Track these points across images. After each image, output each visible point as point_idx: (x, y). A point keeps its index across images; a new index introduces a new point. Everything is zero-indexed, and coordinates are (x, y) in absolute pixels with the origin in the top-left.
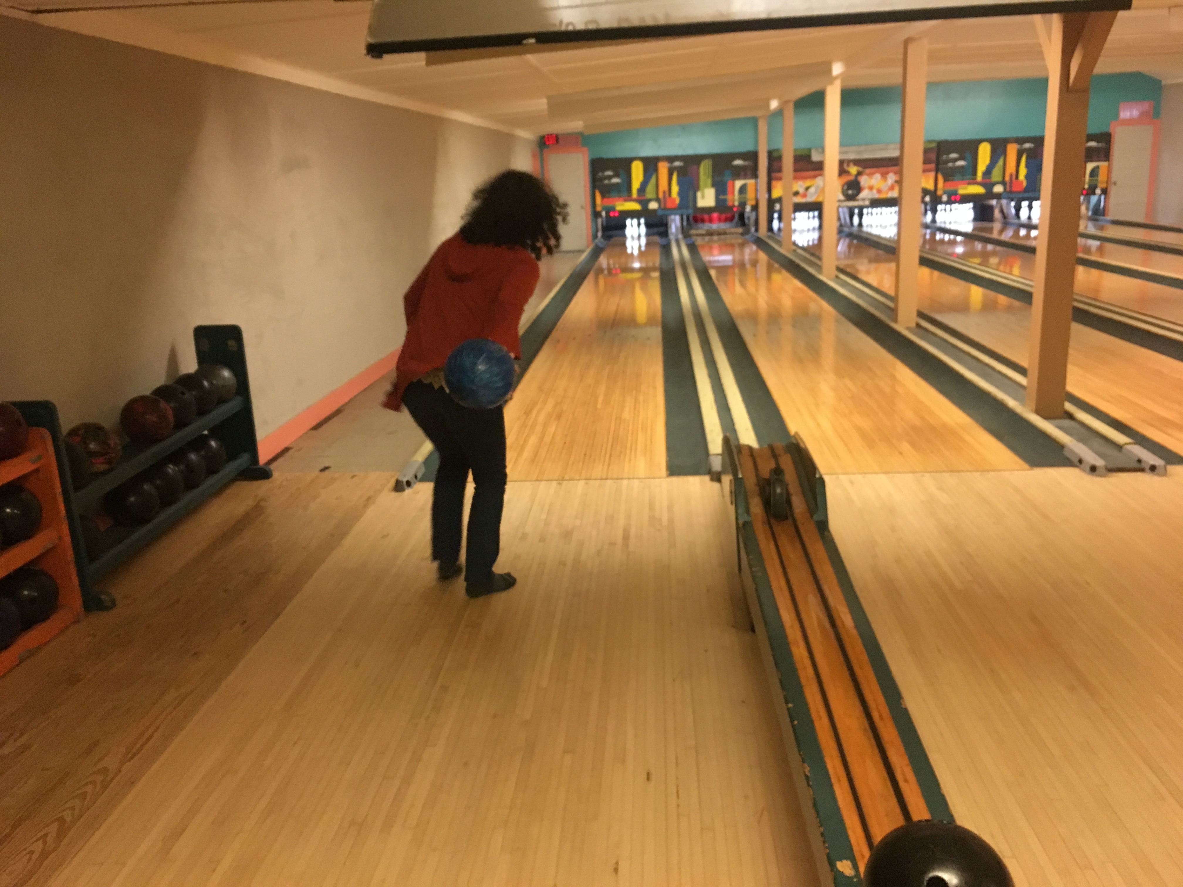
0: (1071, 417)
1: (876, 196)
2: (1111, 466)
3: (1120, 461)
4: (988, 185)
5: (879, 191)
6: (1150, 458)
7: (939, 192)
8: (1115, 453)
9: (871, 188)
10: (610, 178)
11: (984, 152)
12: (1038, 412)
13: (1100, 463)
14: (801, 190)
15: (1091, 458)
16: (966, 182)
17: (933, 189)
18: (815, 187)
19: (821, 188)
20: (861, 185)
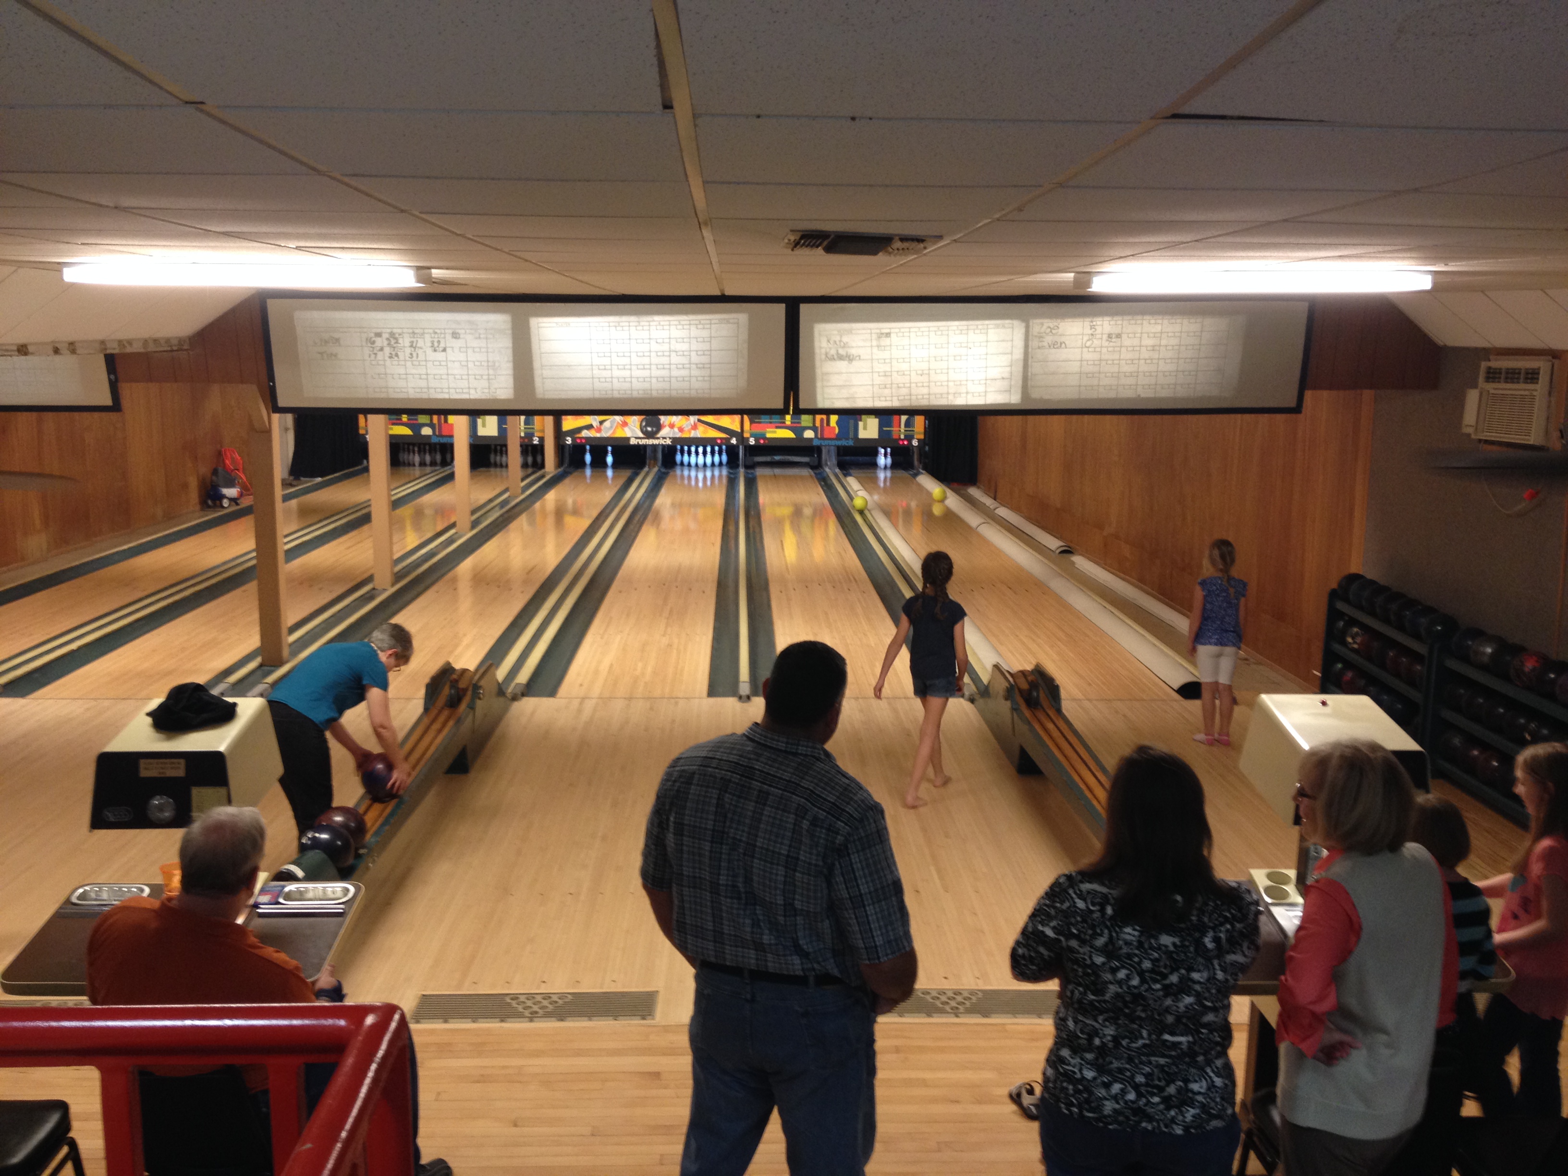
1: (679, 435)
4: (798, 430)
5: (681, 430)
7: (746, 435)
9: (672, 426)
14: (595, 424)
16: (774, 425)
17: (739, 431)
18: (611, 422)
19: (618, 423)
20: (662, 422)
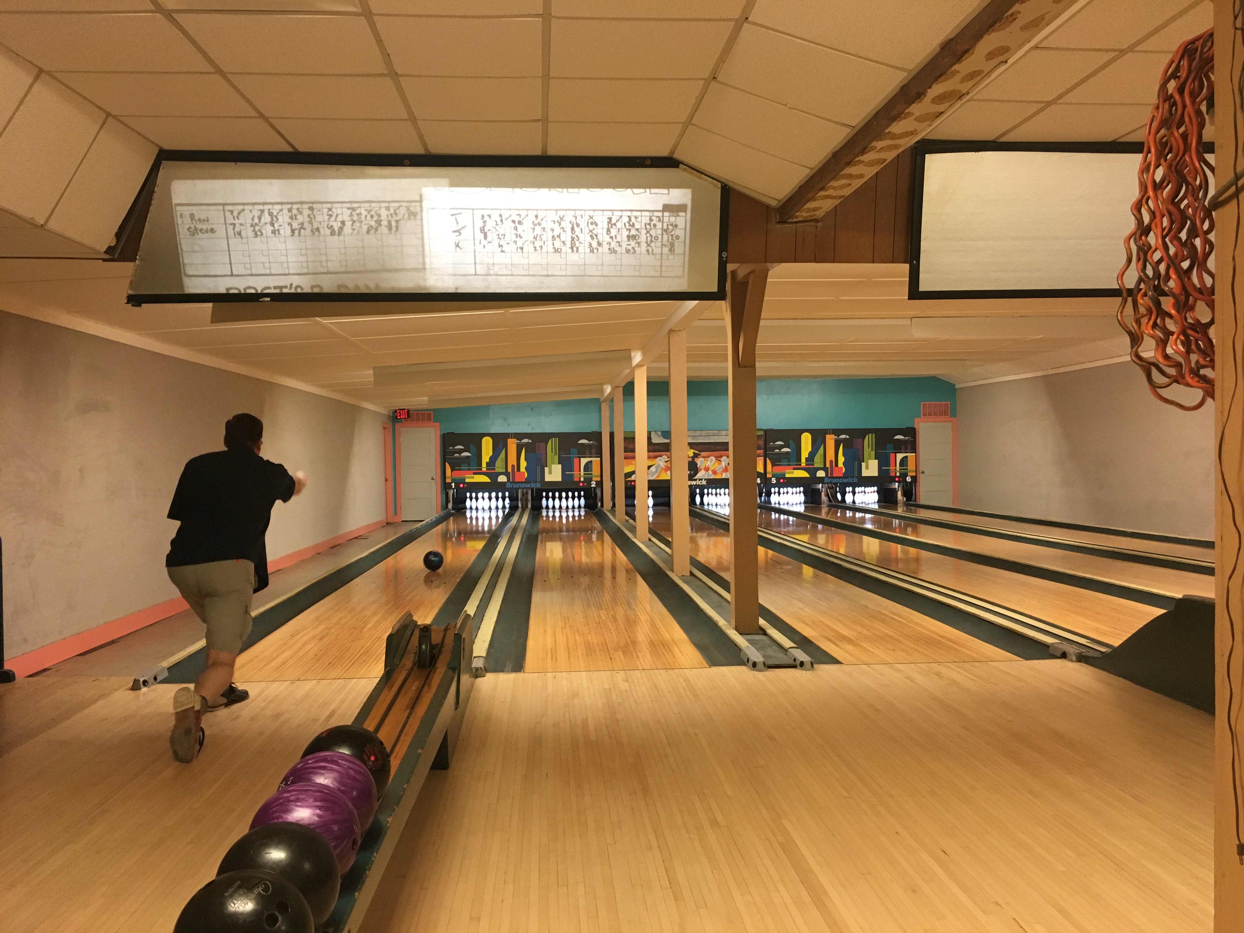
0: (765, 633)
1: (713, 477)
2: (770, 662)
3: (782, 659)
4: (812, 471)
6: (801, 655)
7: (769, 476)
8: (779, 654)
9: (707, 469)
10: (461, 451)
11: (806, 440)
12: (737, 629)
13: (763, 660)
15: (756, 656)
16: (792, 467)
17: (763, 472)
18: (656, 467)
19: (662, 467)
20: (698, 466)
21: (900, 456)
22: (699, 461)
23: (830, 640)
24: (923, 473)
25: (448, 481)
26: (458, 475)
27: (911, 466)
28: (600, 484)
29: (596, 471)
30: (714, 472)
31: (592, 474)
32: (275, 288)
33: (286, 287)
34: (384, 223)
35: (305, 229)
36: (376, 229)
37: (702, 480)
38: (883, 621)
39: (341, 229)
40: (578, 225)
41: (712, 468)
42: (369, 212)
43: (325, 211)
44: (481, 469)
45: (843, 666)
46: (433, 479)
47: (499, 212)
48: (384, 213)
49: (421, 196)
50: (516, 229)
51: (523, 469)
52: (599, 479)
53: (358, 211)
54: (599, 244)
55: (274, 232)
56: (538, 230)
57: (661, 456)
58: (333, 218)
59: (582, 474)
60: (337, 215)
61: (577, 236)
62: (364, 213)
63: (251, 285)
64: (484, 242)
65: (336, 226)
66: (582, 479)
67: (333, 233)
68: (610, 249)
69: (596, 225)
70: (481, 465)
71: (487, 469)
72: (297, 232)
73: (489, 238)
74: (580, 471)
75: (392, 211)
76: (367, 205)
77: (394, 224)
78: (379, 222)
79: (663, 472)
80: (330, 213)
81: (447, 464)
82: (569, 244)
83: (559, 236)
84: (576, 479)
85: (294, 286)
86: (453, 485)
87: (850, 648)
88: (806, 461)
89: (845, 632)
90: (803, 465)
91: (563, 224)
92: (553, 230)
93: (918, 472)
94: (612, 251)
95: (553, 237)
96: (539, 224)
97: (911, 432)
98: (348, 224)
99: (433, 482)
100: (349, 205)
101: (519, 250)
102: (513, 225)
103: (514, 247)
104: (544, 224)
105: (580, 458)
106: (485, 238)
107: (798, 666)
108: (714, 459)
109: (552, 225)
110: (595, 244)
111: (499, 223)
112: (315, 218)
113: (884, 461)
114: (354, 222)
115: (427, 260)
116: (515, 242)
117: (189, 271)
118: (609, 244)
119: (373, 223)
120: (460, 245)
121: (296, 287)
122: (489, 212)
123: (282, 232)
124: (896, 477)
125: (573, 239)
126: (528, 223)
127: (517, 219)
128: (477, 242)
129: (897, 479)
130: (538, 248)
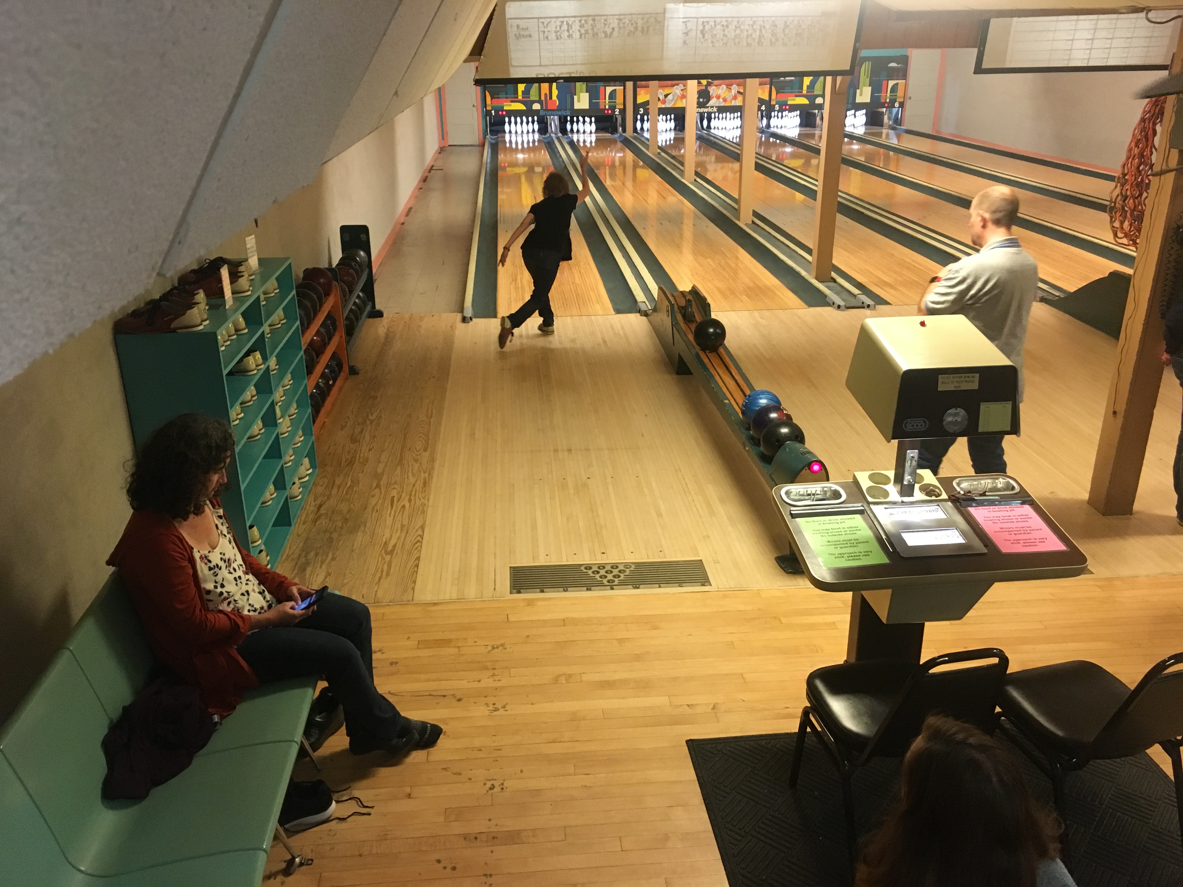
0: (834, 281)
1: (723, 104)
2: (848, 305)
3: (853, 302)
4: (812, 98)
6: (868, 301)
7: (773, 103)
8: (852, 299)
9: (718, 97)
12: (817, 278)
13: (842, 303)
15: (839, 301)
16: (794, 94)
17: (768, 99)
18: (673, 95)
19: (678, 96)
20: (711, 94)
21: (891, 83)
22: (712, 90)
23: (877, 285)
24: (910, 98)
25: (489, 108)
26: (497, 103)
27: (900, 93)
28: (623, 111)
29: (619, 99)
30: (725, 100)
31: (616, 102)
32: (567, 73)
33: (573, 73)
34: (640, 29)
35: (588, 34)
36: (634, 33)
37: (713, 107)
38: (908, 268)
39: (612, 33)
40: (764, 27)
41: (722, 96)
42: (630, 21)
43: (603, 21)
44: (517, 98)
45: (893, 307)
46: (474, 106)
47: (713, 20)
48: (640, 22)
49: (665, 10)
50: (724, 30)
51: (554, 97)
52: (622, 107)
53: (623, 21)
54: (777, 40)
55: (568, 36)
56: (738, 31)
57: (678, 85)
58: (607, 27)
59: (607, 102)
60: (610, 24)
61: (763, 34)
62: (627, 22)
63: (552, 71)
64: (702, 40)
65: (609, 31)
66: (607, 107)
67: (606, 36)
68: (783, 43)
69: (777, 26)
70: (517, 94)
71: (523, 97)
72: (583, 36)
73: (706, 36)
74: (605, 99)
75: (645, 20)
76: (630, 16)
77: (645, 29)
78: (636, 28)
79: (679, 100)
80: (606, 22)
81: (487, 92)
82: (757, 40)
83: (751, 35)
84: (602, 107)
85: (579, 72)
86: (493, 112)
87: (892, 291)
88: (807, 89)
89: (886, 279)
90: (804, 92)
91: (755, 27)
92: (747, 31)
93: (906, 97)
94: (784, 44)
95: (747, 35)
96: (739, 27)
97: (904, 60)
98: (617, 29)
99: (475, 109)
100: (617, 17)
101: (724, 45)
102: (722, 28)
103: (721, 43)
104: (742, 27)
105: (605, 86)
106: (704, 36)
107: (866, 307)
108: (725, 87)
109: (747, 27)
110: (774, 40)
111: (713, 26)
112: (596, 26)
113: (876, 88)
114: (620, 28)
115: (665, 53)
116: (722, 40)
117: (514, 63)
118: (783, 39)
119: (632, 29)
120: (687, 42)
121: (581, 72)
122: (707, 20)
123: (574, 35)
124: (886, 102)
125: (760, 36)
126: (732, 27)
127: (725, 23)
128: (698, 40)
129: (886, 105)
130: (737, 43)
